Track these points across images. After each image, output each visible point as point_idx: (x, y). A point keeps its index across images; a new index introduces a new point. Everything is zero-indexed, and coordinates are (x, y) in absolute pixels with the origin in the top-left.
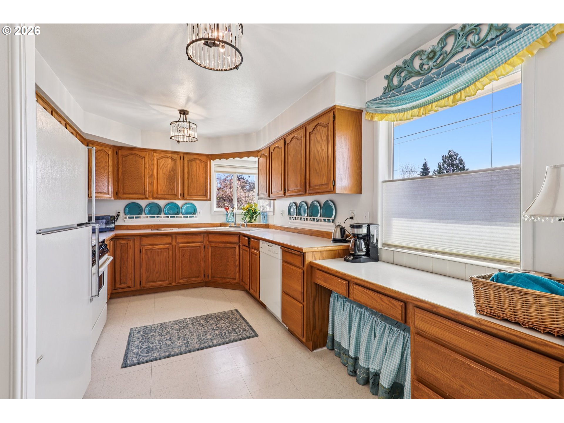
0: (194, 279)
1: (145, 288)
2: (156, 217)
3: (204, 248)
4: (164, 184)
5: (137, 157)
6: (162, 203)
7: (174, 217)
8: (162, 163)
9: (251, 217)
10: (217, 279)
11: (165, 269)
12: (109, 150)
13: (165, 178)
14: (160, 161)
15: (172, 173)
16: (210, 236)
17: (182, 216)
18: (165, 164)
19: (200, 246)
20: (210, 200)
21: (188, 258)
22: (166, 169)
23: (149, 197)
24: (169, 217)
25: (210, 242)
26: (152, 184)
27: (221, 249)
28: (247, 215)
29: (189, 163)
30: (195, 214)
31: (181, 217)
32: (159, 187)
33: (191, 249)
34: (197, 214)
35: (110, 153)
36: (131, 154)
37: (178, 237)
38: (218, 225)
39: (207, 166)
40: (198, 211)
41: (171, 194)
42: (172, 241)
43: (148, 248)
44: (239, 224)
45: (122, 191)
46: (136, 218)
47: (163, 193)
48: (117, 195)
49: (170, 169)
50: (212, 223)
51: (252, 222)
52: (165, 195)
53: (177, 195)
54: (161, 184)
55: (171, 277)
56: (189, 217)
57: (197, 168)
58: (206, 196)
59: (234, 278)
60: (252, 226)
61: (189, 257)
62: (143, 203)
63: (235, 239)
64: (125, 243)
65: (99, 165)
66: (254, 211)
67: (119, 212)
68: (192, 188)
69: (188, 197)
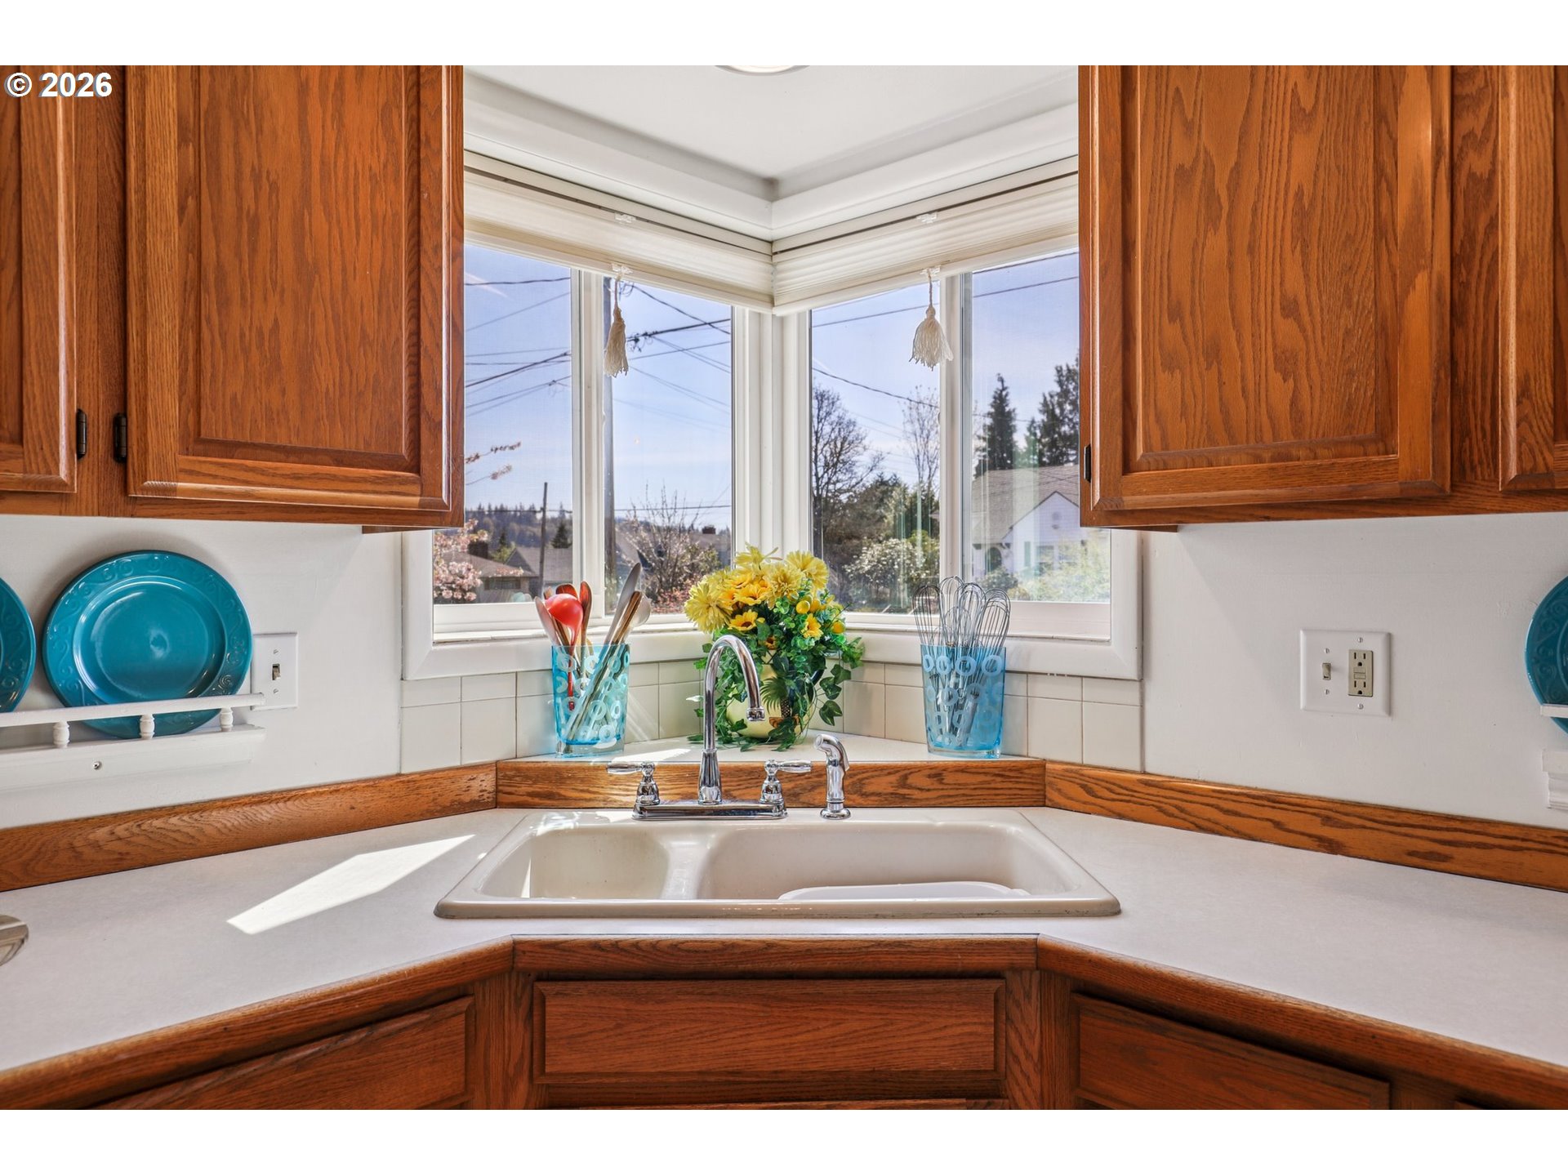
9: (794, 692)
17: (61, 716)
30: (231, 688)
31: (41, 738)
34: (244, 684)
38: (473, 793)
50: (413, 766)
56: (149, 727)
58: (416, 464)
66: (817, 631)
68: (246, 351)
69: (192, 474)
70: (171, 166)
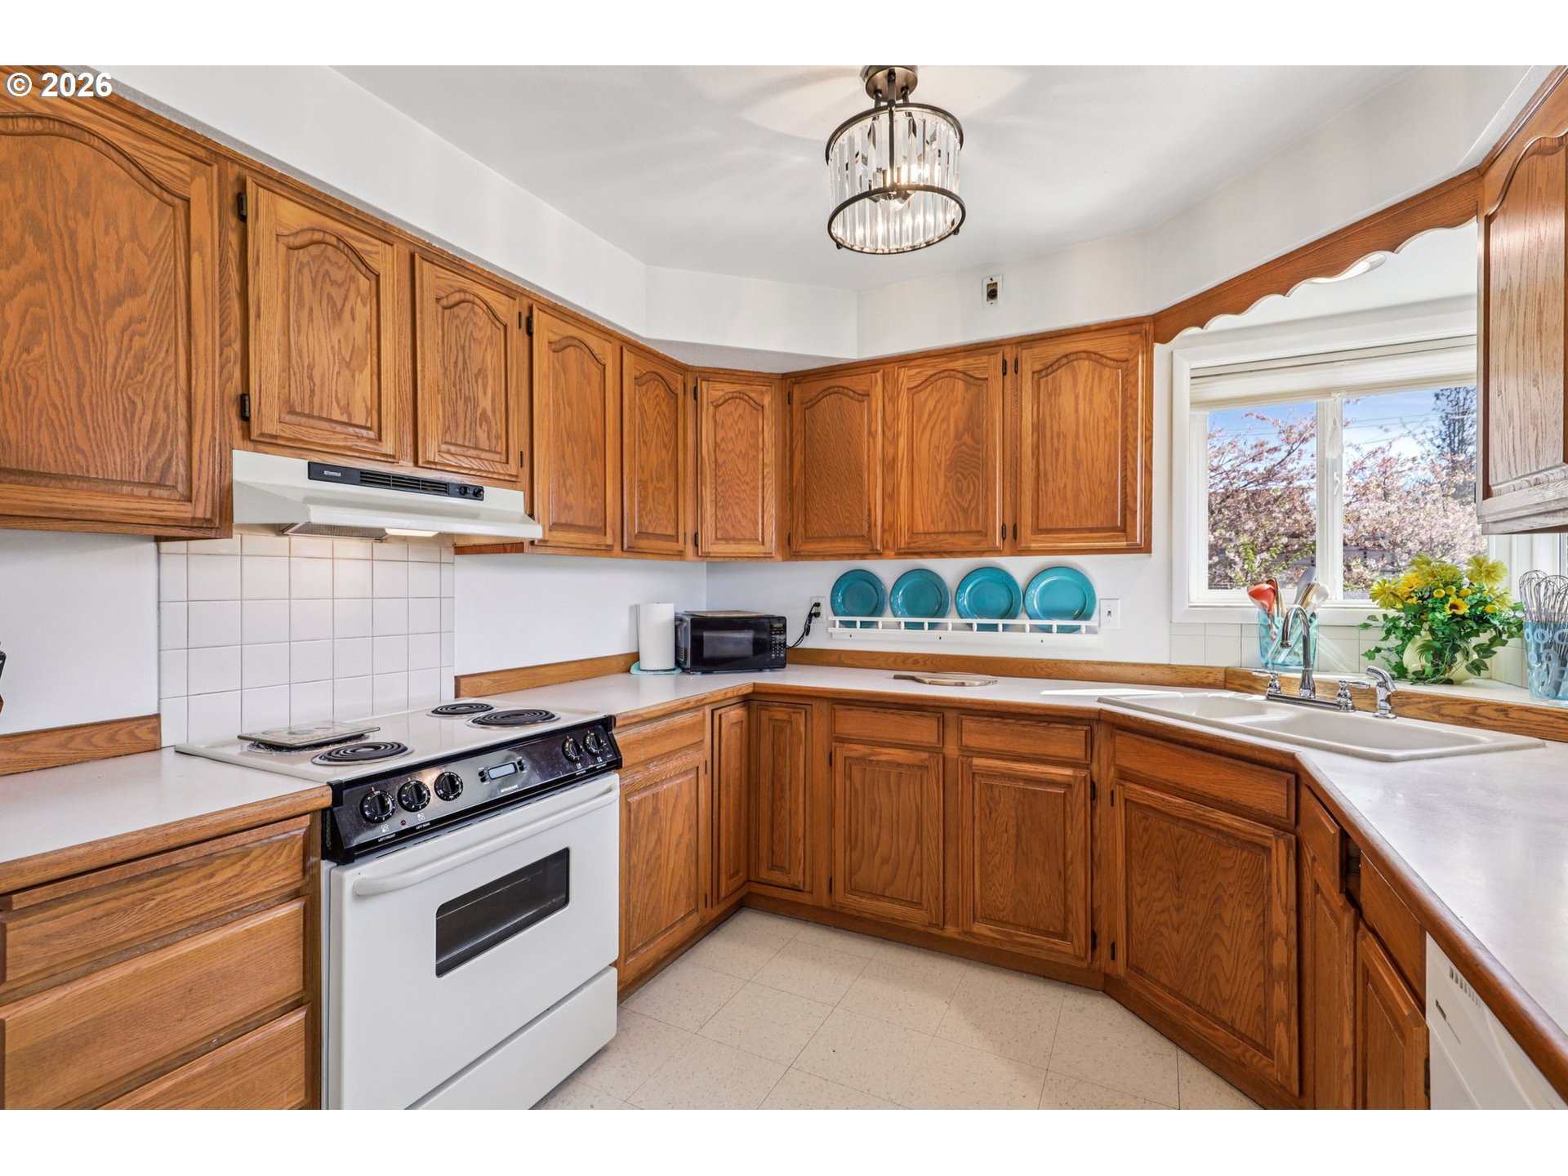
0: (1040, 940)
1: (845, 910)
2: (926, 626)
3: (1094, 796)
4: (937, 489)
5: (845, 399)
6: (949, 570)
7: (994, 628)
8: (930, 405)
9: (1441, 654)
10: (1157, 990)
11: (914, 853)
12: (762, 393)
13: (939, 465)
14: (923, 395)
15: (967, 438)
16: (1122, 740)
17: (1028, 623)
18: (940, 405)
19: (1069, 786)
20: (1146, 549)
21: (1012, 831)
22: (944, 427)
23: (884, 548)
24: (975, 627)
25: (1124, 776)
26: (890, 496)
27: (1177, 830)
28: (1409, 634)
29: (1043, 381)
30: (1088, 617)
31: (1022, 629)
32: (917, 503)
33: (1024, 791)
34: (1095, 616)
35: (767, 401)
36: (828, 393)
37: (968, 724)
38: (1211, 680)
39: (1131, 378)
40: (1101, 606)
41: (963, 529)
42: (942, 738)
43: (852, 754)
44: (1332, 686)
45: (801, 530)
46: (864, 625)
47: (932, 529)
48: (792, 548)
49: (961, 425)
51: (1449, 682)
52: (942, 537)
53: (983, 534)
54: (925, 491)
55: (937, 898)
56: (1055, 629)
57: (1077, 397)
58: (1124, 529)
59: (1260, 1040)
60: (1438, 710)
61: (1018, 828)
62: (888, 570)
63: (1271, 796)
64: (784, 721)
65: (730, 446)
66: (1464, 610)
67: (817, 605)
68: (1054, 497)
69: (1036, 541)
70: (1029, 440)
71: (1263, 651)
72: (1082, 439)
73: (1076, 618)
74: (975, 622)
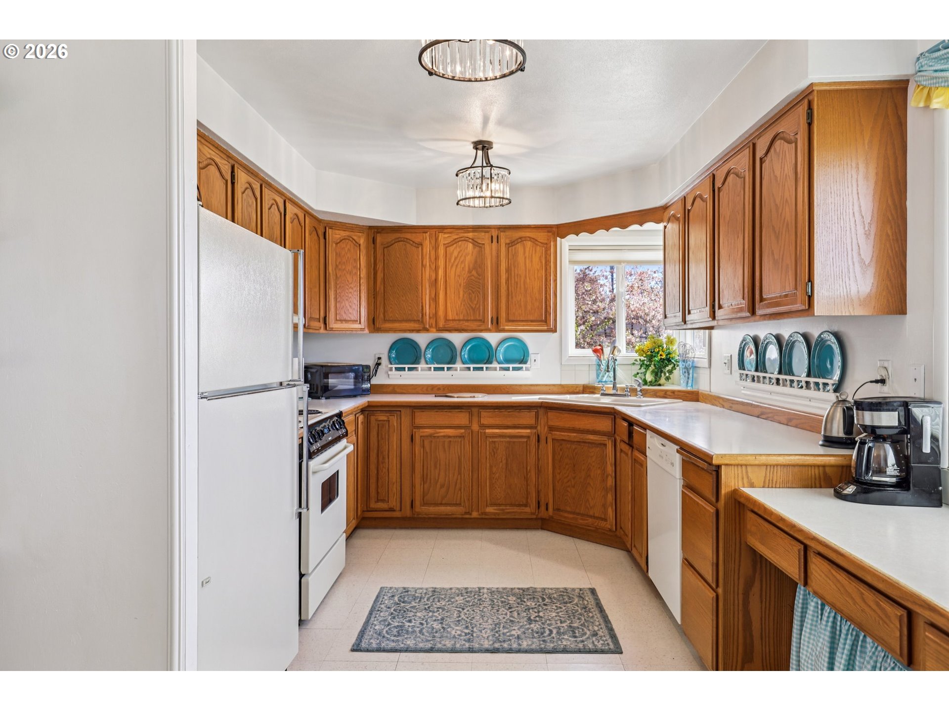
0: (516, 509)
1: (420, 516)
2: (446, 369)
3: (539, 441)
4: (459, 297)
5: (408, 245)
6: (457, 339)
7: (481, 369)
8: (455, 253)
9: (657, 374)
10: (566, 515)
11: (457, 479)
12: (359, 237)
13: (460, 285)
14: (452, 248)
15: (474, 273)
16: (551, 414)
17: (498, 366)
18: (460, 255)
19: (528, 437)
20: (555, 331)
21: (504, 462)
22: (463, 266)
23: (430, 326)
24: (472, 369)
25: (551, 429)
26: (435, 299)
27: (574, 447)
28: (648, 366)
29: (510, 249)
30: (526, 363)
31: (495, 369)
32: (449, 304)
33: (509, 442)
34: (529, 362)
35: (362, 241)
36: (398, 240)
37: (484, 413)
38: (577, 390)
39: (548, 252)
40: (532, 357)
41: (472, 318)
42: (471, 421)
43: (424, 434)
44: (623, 389)
45: (382, 316)
46: (410, 369)
47: (457, 318)
48: (374, 325)
49: (471, 266)
50: (563, 383)
51: (660, 385)
52: (461, 322)
53: (483, 321)
54: (453, 298)
55: (469, 500)
56: (511, 369)
57: (525, 258)
58: (546, 321)
59: (603, 517)
60: (656, 394)
61: (507, 460)
62: (422, 339)
63: (605, 424)
64: (384, 421)
65: (344, 267)
66: (664, 357)
67: (379, 358)
68: (516, 305)
69: (507, 326)
70: (504, 277)
71: (598, 376)
72: (528, 278)
73: (520, 363)
74: (472, 366)
